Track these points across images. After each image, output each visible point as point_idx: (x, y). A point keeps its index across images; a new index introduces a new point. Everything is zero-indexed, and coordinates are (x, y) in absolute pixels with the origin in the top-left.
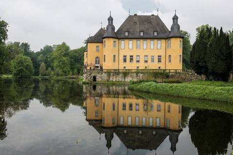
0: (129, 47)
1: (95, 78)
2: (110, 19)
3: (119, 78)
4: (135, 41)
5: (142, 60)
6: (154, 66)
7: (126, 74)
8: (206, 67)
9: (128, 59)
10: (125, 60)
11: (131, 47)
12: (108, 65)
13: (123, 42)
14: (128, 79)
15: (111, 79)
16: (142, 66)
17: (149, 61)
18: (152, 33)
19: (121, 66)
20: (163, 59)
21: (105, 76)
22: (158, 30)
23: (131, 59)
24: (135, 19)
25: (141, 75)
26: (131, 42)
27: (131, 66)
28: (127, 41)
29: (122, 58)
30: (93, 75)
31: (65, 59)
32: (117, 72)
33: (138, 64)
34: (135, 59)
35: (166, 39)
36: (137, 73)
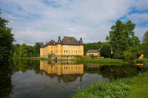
0: (66, 47)
1: (56, 58)
3: (66, 58)
5: (71, 52)
6: (75, 54)
9: (66, 51)
10: (65, 52)
11: (67, 47)
12: (59, 53)
13: (64, 46)
15: (63, 58)
16: (71, 54)
17: (73, 52)
18: (73, 43)
19: (64, 54)
20: (77, 52)
21: (60, 58)
22: (75, 42)
24: (67, 38)
26: (67, 46)
27: (67, 54)
33: (69, 53)
34: (68, 51)
35: (78, 45)
36: (72, 56)
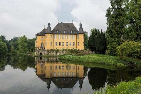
0: (58, 38)
1: (41, 54)
2: (49, 24)
4: (61, 35)
5: (65, 44)
6: (71, 47)
7: (57, 51)
8: (95, 48)
9: (58, 44)
10: (57, 45)
12: (48, 47)
13: (55, 36)
14: (58, 54)
15: (50, 54)
16: (65, 47)
17: (69, 45)
18: (70, 31)
19: (55, 47)
20: (75, 44)
21: (46, 53)
22: (73, 30)
23: (60, 44)
24: (61, 25)
25: (65, 52)
26: (59, 36)
27: (59, 47)
28: (57, 35)
29: (55, 44)
30: (40, 52)
31: (25, 44)
32: (52, 51)
33: (63, 47)
34: (61, 44)
35: (76, 34)
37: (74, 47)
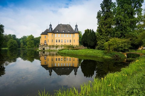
0: (58, 36)
1: (44, 49)
2: (51, 25)
3: (54, 49)
4: (61, 34)
5: (64, 41)
6: (68, 44)
7: (57, 47)
8: (87, 44)
9: (58, 41)
10: (57, 42)
12: (49, 43)
13: (56, 35)
14: (58, 49)
15: (51, 49)
16: (63, 44)
17: (66, 42)
19: (55, 44)
20: (72, 41)
21: (48, 48)
22: (70, 30)
23: (59, 41)
24: (61, 26)
25: (63, 47)
26: (59, 34)
27: (58, 44)
28: (57, 34)
29: (55, 41)
30: (43, 47)
31: (32, 41)
32: (53, 46)
33: (62, 43)
34: (61, 41)
35: (73, 34)
36: (61, 47)
37: (70, 43)
